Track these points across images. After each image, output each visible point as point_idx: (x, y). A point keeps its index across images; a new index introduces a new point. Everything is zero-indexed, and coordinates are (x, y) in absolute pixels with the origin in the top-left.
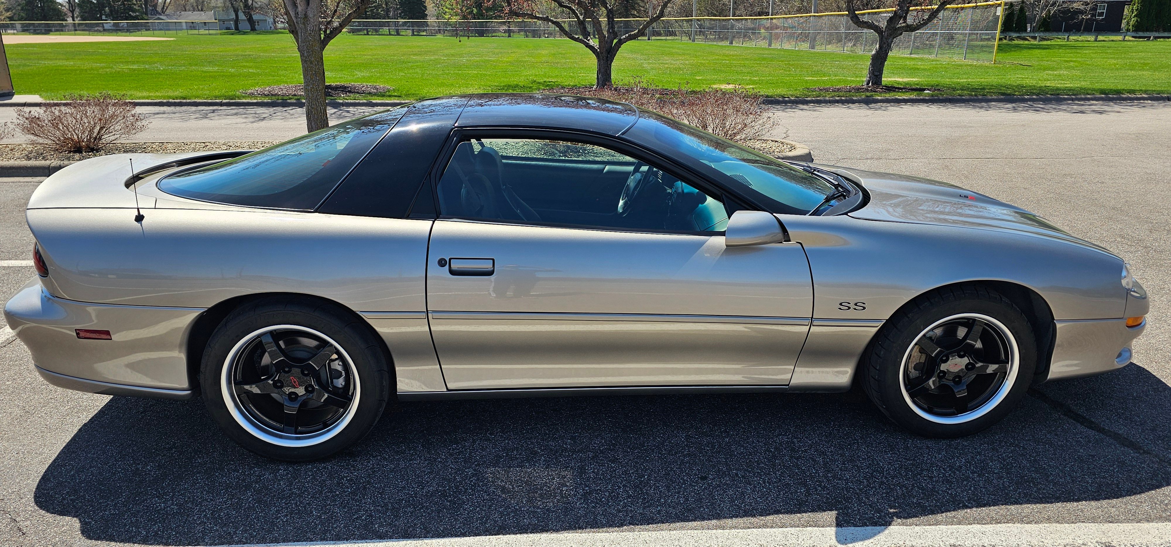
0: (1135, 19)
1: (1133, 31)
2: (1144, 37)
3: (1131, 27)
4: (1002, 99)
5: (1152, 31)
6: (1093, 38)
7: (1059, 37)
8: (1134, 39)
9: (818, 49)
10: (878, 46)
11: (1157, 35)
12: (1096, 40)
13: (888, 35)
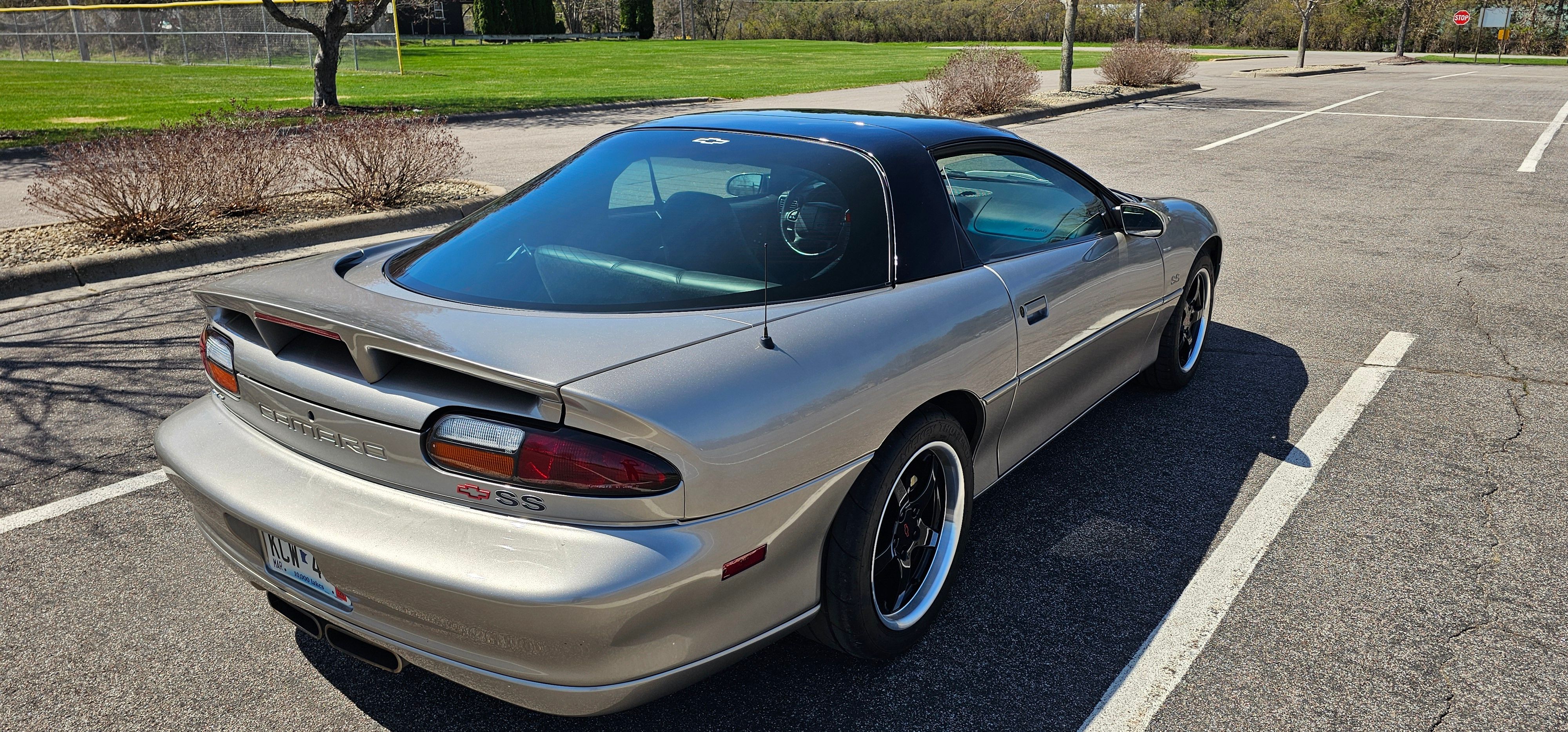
0: (483, 19)
1: (484, 34)
2: (500, 41)
3: (481, 29)
4: (510, 114)
5: (507, 34)
6: (450, 42)
7: (412, 41)
8: (488, 43)
9: (93, 61)
10: (321, 52)
11: (511, 38)
12: (454, 45)
13: (332, 38)
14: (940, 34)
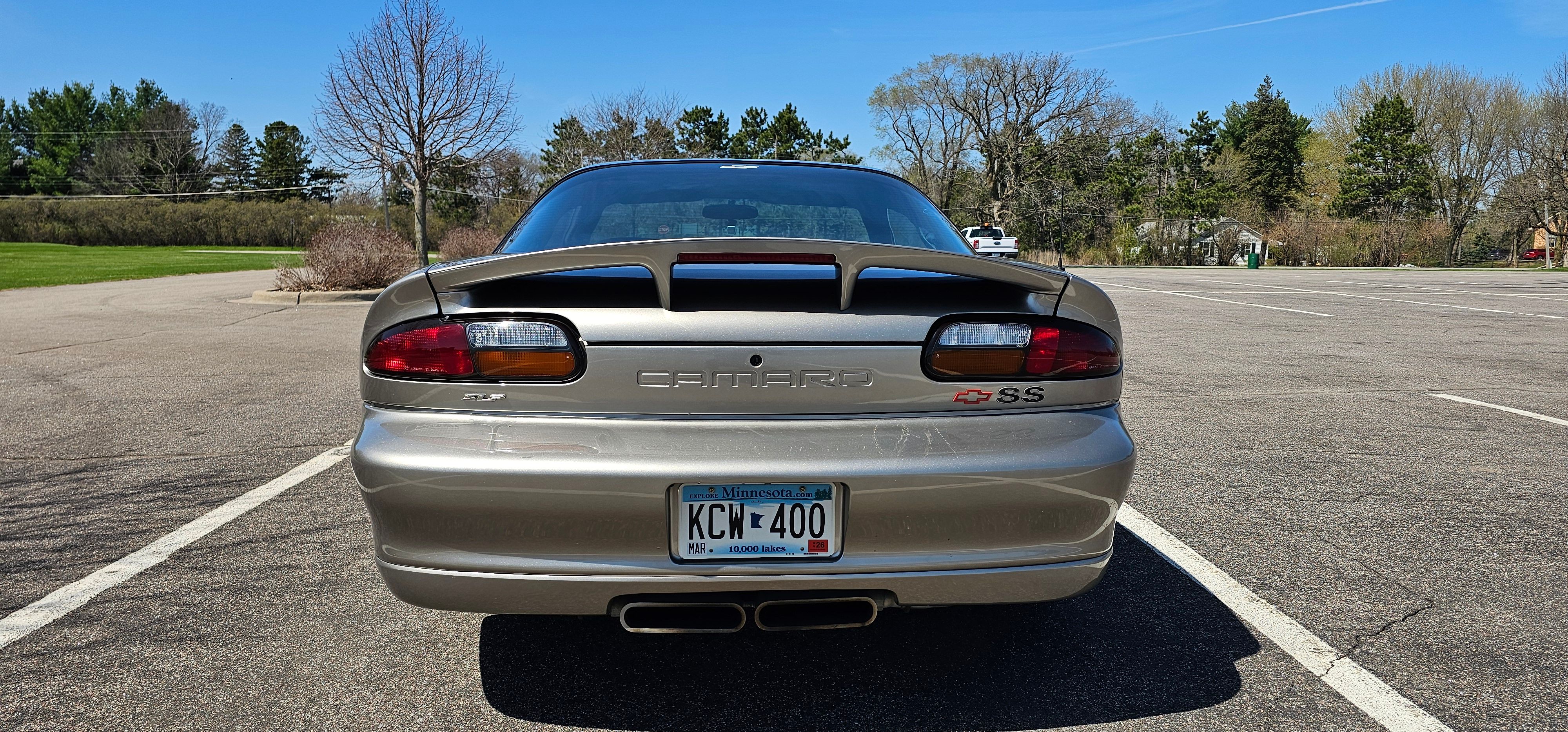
14: (165, 237)
